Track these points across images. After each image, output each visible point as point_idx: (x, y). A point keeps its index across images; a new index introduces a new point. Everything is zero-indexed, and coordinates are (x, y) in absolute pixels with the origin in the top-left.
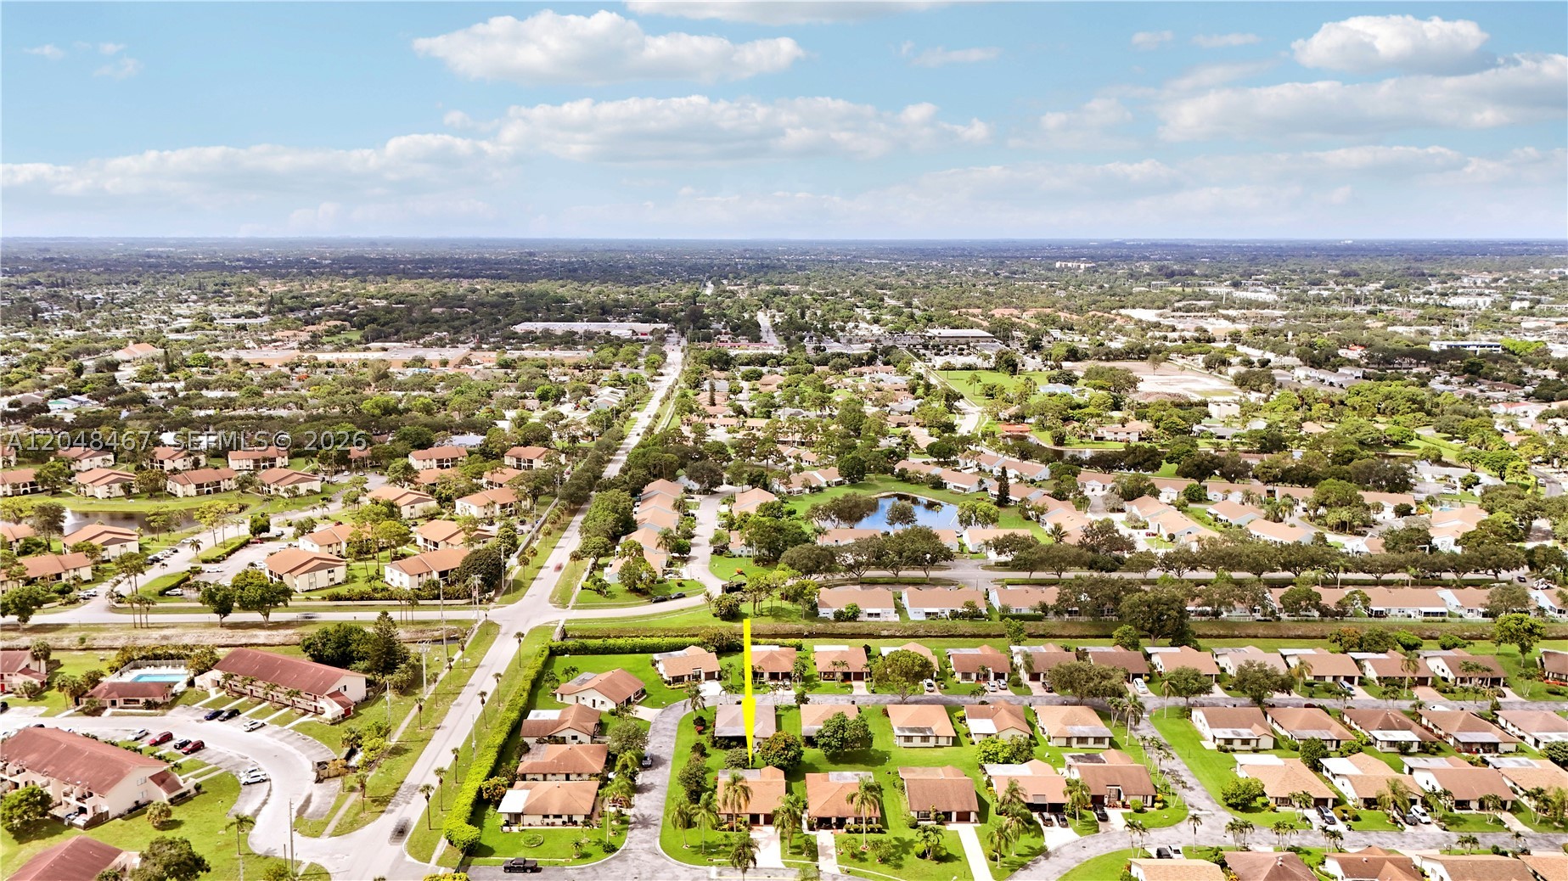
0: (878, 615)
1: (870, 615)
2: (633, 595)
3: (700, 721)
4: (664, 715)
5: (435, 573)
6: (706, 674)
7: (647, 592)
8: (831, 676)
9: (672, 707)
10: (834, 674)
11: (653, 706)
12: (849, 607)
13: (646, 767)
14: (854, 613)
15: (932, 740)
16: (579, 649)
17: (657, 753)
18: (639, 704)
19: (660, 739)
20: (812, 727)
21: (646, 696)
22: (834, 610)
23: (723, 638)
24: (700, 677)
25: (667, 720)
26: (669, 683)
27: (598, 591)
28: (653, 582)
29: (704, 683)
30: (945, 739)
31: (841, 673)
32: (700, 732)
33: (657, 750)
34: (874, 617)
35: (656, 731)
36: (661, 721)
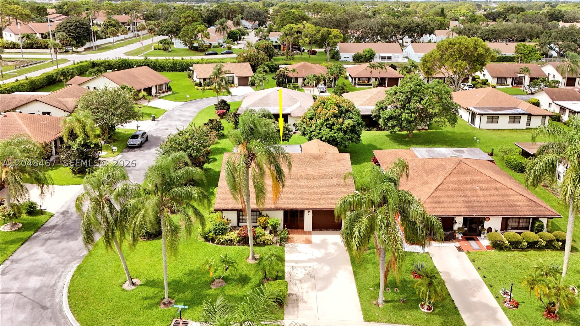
0: (389, 58)
1: (383, 58)
2: (193, 52)
3: (224, 105)
4: (186, 106)
5: (38, 34)
6: (239, 79)
7: (204, 51)
8: (366, 82)
9: (197, 101)
10: (369, 79)
11: (176, 99)
12: (366, 51)
13: (133, 147)
14: (371, 55)
15: (524, 119)
16: (123, 66)
17: (159, 135)
18: (160, 98)
19: (170, 122)
20: (363, 107)
21: (171, 93)
22: (353, 54)
23: (258, 59)
24: (233, 83)
25: (188, 109)
26: (200, 85)
27: (165, 50)
28: (210, 47)
29: (237, 87)
30: (540, 118)
31: (376, 78)
32: (222, 115)
33: (160, 132)
34: (386, 60)
35: (169, 116)
36: (179, 110)
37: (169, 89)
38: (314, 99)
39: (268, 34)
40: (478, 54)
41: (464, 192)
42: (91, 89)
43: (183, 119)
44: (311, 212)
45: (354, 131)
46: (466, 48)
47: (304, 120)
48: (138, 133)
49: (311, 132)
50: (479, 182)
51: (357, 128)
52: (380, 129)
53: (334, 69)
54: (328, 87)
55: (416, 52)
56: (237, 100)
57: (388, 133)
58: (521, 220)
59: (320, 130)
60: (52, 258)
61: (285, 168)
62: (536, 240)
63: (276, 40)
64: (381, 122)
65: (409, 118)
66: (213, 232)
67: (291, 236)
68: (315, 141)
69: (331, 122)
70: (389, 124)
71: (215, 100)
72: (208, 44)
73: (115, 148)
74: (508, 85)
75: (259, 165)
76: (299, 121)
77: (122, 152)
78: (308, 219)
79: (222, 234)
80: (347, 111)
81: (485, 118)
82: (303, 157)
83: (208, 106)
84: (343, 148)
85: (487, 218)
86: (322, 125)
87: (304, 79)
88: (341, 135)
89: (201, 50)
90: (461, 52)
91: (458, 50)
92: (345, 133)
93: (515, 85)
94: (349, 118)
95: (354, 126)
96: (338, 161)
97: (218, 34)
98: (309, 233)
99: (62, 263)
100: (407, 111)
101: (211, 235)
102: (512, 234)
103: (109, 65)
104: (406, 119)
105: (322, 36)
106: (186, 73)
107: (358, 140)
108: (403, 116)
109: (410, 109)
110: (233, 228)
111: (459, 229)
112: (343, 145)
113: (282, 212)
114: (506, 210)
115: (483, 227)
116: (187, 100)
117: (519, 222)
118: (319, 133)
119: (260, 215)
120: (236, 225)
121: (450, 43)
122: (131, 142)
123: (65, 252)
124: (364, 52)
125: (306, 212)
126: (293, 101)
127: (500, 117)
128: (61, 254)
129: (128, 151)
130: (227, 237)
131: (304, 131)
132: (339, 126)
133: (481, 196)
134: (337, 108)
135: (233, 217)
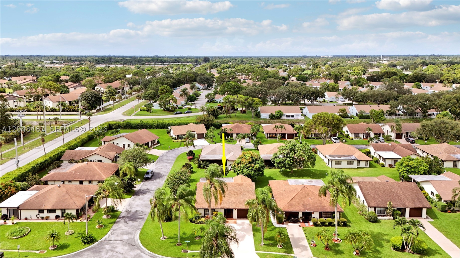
0: (293, 116)
3: (191, 153)
4: (169, 153)
5: (67, 102)
6: (198, 134)
7: (173, 111)
8: (274, 136)
9: (175, 150)
10: (276, 134)
11: (163, 149)
12: (277, 112)
13: (147, 179)
14: (280, 115)
15: (356, 163)
16: (127, 126)
17: (158, 172)
18: (154, 148)
19: (162, 164)
20: (268, 155)
21: (159, 144)
22: (269, 114)
23: (209, 120)
24: (194, 137)
25: (170, 155)
26: (175, 139)
27: (148, 110)
28: (176, 108)
29: (197, 140)
30: (365, 162)
31: (280, 134)
32: (190, 160)
33: (158, 170)
34: (290, 117)
35: (161, 160)
36: (166, 156)
37: (158, 142)
38: (242, 149)
39: (214, 97)
40: (335, 123)
41: (303, 201)
42: (116, 144)
43: (169, 162)
44: (236, 209)
45: (260, 170)
46: (328, 120)
47: (235, 165)
48: (148, 171)
49: (238, 171)
50: (311, 196)
51: (261, 169)
52: (276, 168)
53: (254, 129)
54: (251, 139)
55: (310, 112)
56: (197, 148)
57: (279, 170)
58: (328, 214)
59: (243, 170)
60: (129, 229)
61: (225, 189)
62: (331, 221)
63: (220, 101)
64: (275, 165)
65: (290, 163)
66: (194, 218)
67: (227, 220)
68: (240, 176)
69: (248, 166)
70: (279, 166)
71: (185, 150)
72: (175, 106)
73: (139, 180)
74: (361, 138)
75: (216, 188)
76: (233, 164)
77: (142, 182)
78: (235, 213)
79: (198, 219)
80: (256, 160)
81: (334, 162)
82: (233, 184)
83: (182, 153)
84: (254, 179)
85: (313, 212)
86: (244, 167)
87: (237, 134)
88: (253, 172)
89: (171, 110)
90: (325, 122)
91: (323, 120)
92: (255, 171)
93: (366, 138)
94: (257, 163)
95: (260, 168)
96: (249, 186)
97: (181, 97)
98: (236, 219)
99: (133, 231)
100: (288, 159)
101: (193, 219)
102: (323, 220)
103: (119, 125)
104: (288, 164)
105: (249, 103)
106: (165, 130)
107: (262, 174)
108: (287, 162)
109: (290, 158)
110: (202, 217)
111: (301, 217)
112: (254, 178)
113: (224, 210)
114: (321, 209)
115: (311, 216)
116: (169, 149)
117: (327, 214)
118: (242, 172)
119: (214, 211)
120: (204, 216)
121: (319, 116)
122: (146, 176)
123: (133, 227)
124: (276, 113)
125: (234, 210)
126: (229, 151)
127: (342, 162)
128: (131, 227)
129: (145, 181)
130: (200, 220)
131: (235, 170)
132: (251, 168)
133: (311, 203)
134: (251, 158)
135: (202, 212)
